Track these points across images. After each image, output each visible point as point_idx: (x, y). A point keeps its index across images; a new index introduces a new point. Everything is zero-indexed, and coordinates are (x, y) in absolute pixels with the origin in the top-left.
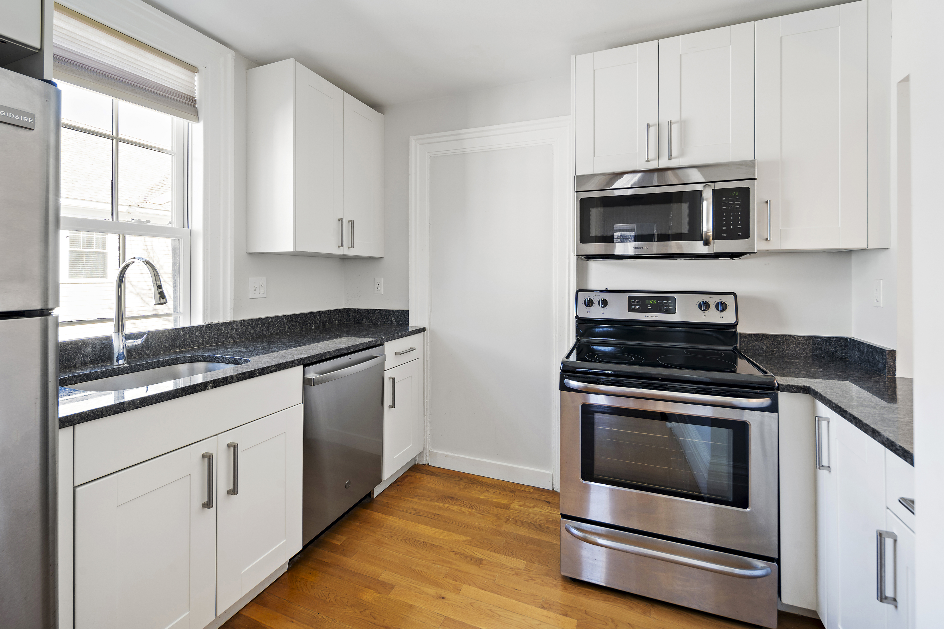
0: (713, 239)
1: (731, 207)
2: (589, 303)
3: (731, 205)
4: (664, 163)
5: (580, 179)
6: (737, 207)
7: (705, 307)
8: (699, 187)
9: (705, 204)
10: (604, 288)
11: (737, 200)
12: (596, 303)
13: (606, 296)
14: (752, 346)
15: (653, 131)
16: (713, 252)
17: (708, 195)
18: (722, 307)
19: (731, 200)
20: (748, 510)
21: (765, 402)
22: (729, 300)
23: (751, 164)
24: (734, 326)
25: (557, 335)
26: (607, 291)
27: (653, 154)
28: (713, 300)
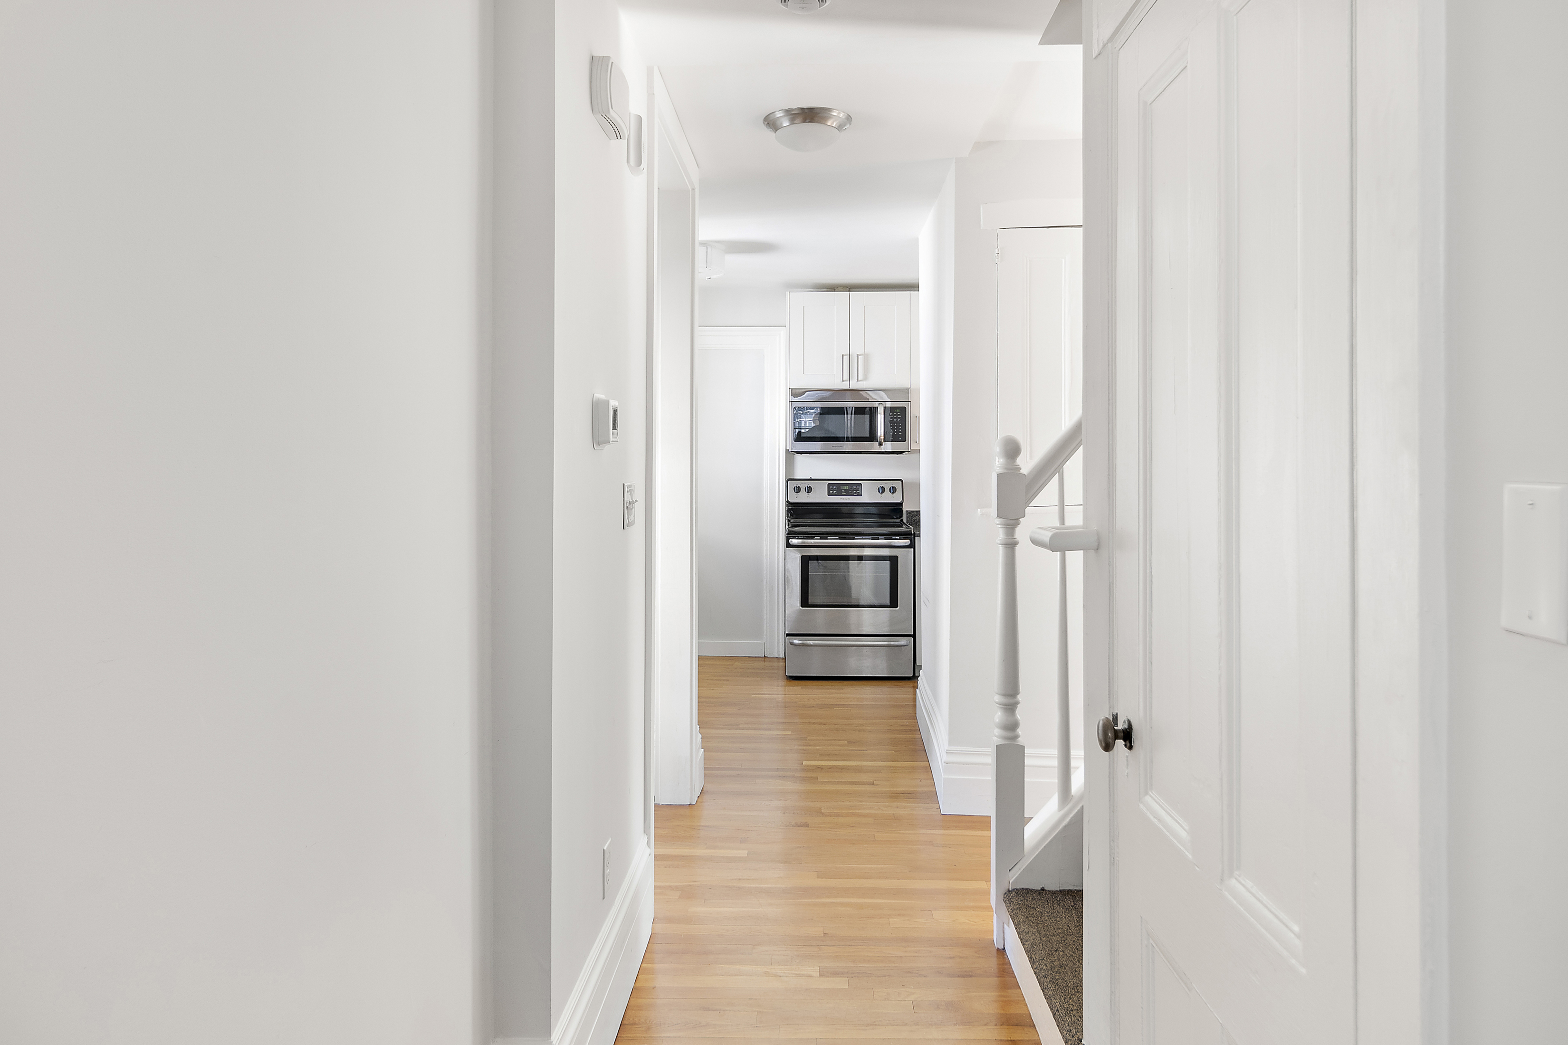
0: (885, 442)
1: (895, 420)
2: (798, 490)
3: (895, 418)
4: (854, 385)
5: (795, 393)
6: (899, 420)
7: (882, 490)
8: (876, 405)
9: (879, 415)
10: (809, 478)
11: (899, 415)
12: (803, 490)
13: (810, 484)
14: (914, 520)
15: (846, 358)
16: (884, 451)
17: (881, 410)
18: (893, 490)
19: (895, 415)
20: (897, 609)
21: (907, 542)
22: (898, 485)
23: (906, 391)
24: (901, 504)
25: (768, 520)
26: (811, 479)
27: (846, 377)
28: (887, 486)
